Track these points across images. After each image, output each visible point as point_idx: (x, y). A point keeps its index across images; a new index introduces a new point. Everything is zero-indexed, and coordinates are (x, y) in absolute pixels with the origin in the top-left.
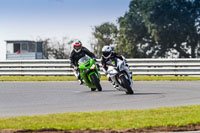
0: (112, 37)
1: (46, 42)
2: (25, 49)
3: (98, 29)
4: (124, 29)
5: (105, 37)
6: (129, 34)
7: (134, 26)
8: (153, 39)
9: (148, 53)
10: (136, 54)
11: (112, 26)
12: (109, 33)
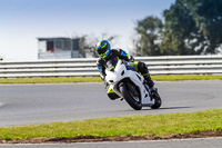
0: (156, 32)
1: (83, 39)
2: (59, 47)
3: (140, 24)
4: (170, 23)
5: (149, 32)
6: (176, 28)
7: (180, 19)
8: (201, 33)
9: (196, 49)
10: (183, 51)
11: (156, 20)
12: (153, 28)
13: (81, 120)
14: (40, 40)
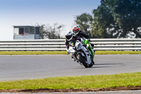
0: (88, 23)
1: (42, 27)
2: (27, 32)
3: (78, 18)
4: (97, 18)
5: (84, 23)
6: (101, 21)
7: (104, 15)
8: (117, 24)
9: (114, 34)
10: (105, 35)
11: (88, 16)
12: (86, 21)
13: (41, 78)
14: (15, 27)
